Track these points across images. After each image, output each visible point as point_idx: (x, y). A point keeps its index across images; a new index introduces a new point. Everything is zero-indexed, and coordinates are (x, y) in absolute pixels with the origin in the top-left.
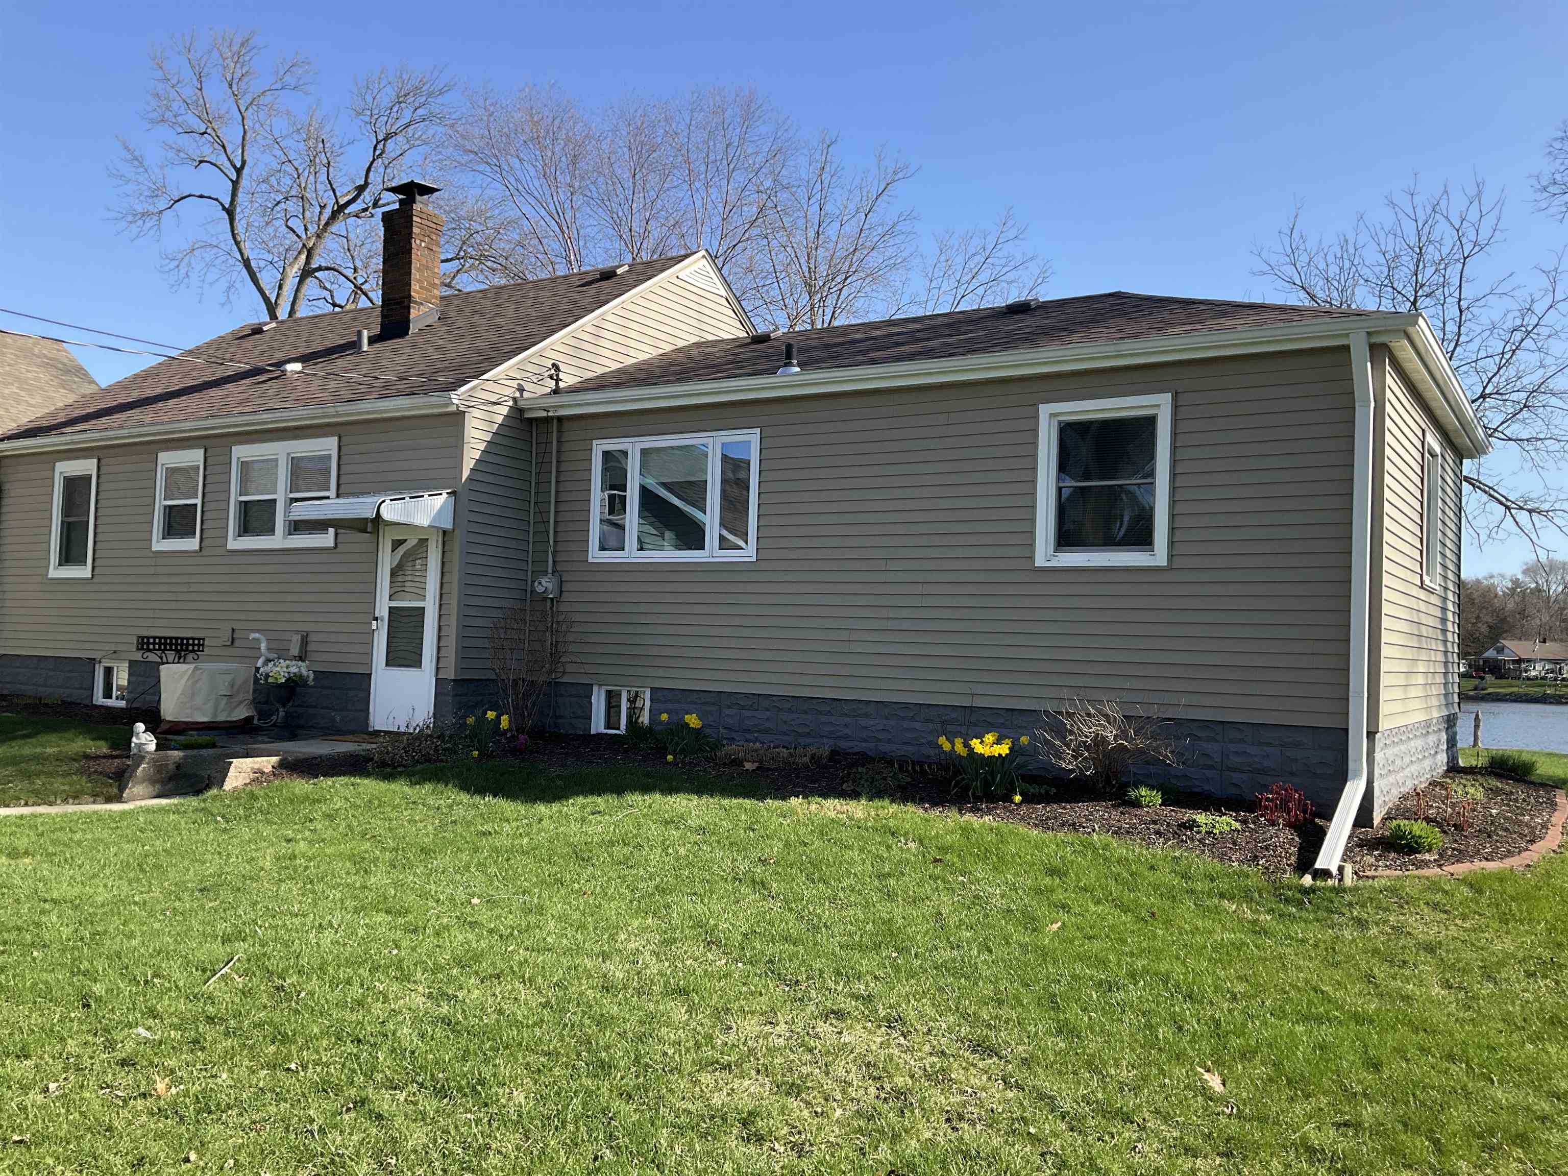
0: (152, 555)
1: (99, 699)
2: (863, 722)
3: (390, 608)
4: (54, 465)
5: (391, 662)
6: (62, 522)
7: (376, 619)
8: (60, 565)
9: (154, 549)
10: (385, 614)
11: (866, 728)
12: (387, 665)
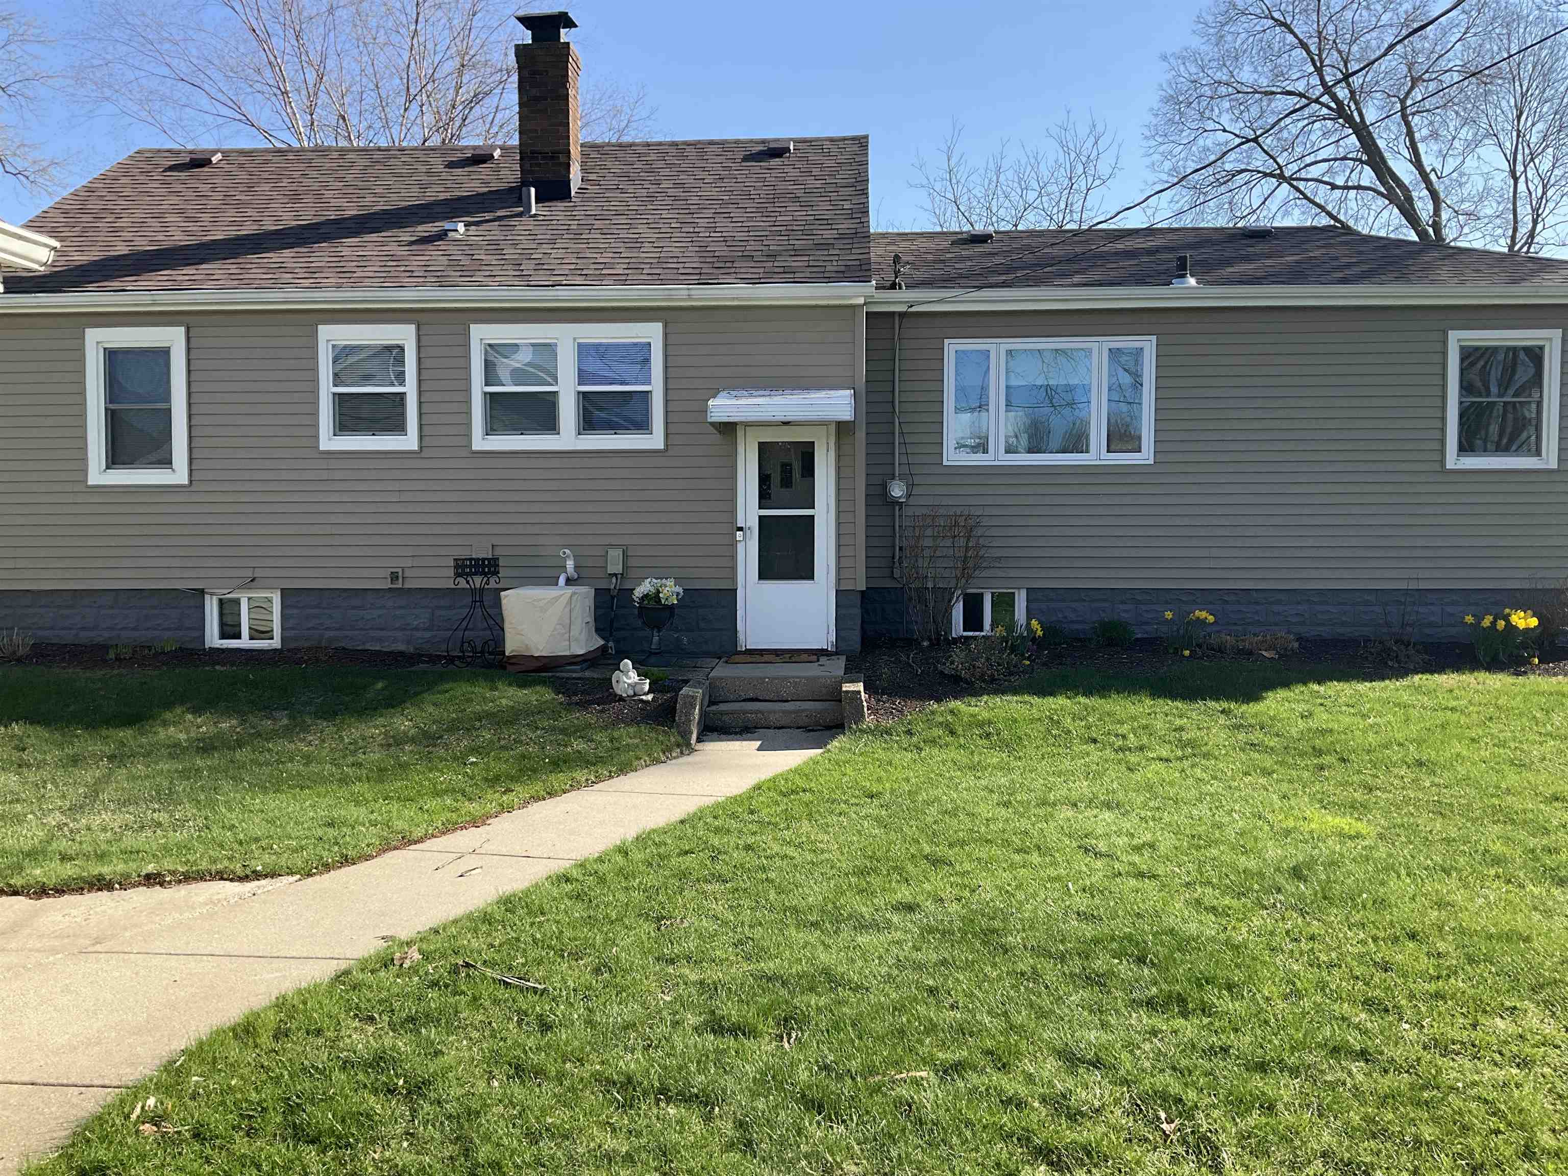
0: (317, 456)
1: (213, 639)
2: (1276, 608)
3: (760, 517)
4: (84, 332)
5: (765, 574)
6: (106, 409)
7: (741, 529)
8: (108, 468)
9: (322, 447)
10: (754, 524)
11: (1279, 613)
12: (761, 578)
